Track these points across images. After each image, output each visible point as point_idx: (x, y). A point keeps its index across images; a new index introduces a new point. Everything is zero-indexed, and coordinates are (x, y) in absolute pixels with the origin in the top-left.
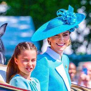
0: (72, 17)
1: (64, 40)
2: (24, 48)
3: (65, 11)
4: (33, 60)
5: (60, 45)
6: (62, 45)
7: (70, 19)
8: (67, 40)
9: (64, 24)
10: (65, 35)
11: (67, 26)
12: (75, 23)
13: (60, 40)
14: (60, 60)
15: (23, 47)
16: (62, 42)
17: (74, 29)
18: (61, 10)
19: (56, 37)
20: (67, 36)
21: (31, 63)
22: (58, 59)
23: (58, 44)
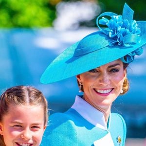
0: (128, 31)
1: (110, 80)
2: (15, 98)
3: (114, 16)
4: (34, 127)
5: (102, 92)
6: (105, 92)
7: (125, 34)
8: (117, 82)
9: (110, 45)
10: (112, 70)
11: (117, 49)
12: (134, 44)
13: (100, 81)
14: (104, 125)
15: (13, 97)
16: (105, 85)
17: (133, 57)
18: (107, 15)
19: (92, 74)
20: (117, 73)
21: (29, 134)
22: (101, 124)
23: (98, 91)
